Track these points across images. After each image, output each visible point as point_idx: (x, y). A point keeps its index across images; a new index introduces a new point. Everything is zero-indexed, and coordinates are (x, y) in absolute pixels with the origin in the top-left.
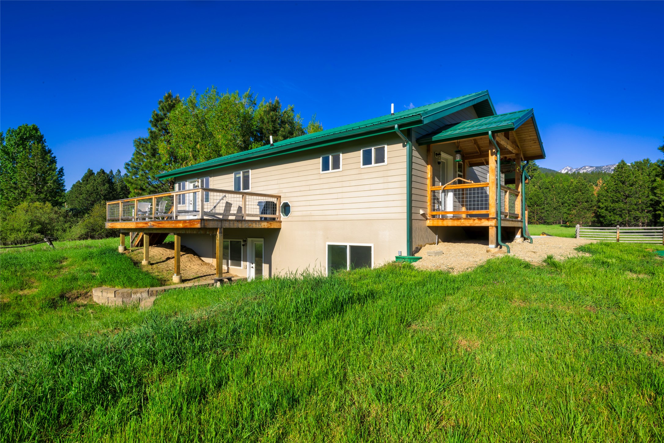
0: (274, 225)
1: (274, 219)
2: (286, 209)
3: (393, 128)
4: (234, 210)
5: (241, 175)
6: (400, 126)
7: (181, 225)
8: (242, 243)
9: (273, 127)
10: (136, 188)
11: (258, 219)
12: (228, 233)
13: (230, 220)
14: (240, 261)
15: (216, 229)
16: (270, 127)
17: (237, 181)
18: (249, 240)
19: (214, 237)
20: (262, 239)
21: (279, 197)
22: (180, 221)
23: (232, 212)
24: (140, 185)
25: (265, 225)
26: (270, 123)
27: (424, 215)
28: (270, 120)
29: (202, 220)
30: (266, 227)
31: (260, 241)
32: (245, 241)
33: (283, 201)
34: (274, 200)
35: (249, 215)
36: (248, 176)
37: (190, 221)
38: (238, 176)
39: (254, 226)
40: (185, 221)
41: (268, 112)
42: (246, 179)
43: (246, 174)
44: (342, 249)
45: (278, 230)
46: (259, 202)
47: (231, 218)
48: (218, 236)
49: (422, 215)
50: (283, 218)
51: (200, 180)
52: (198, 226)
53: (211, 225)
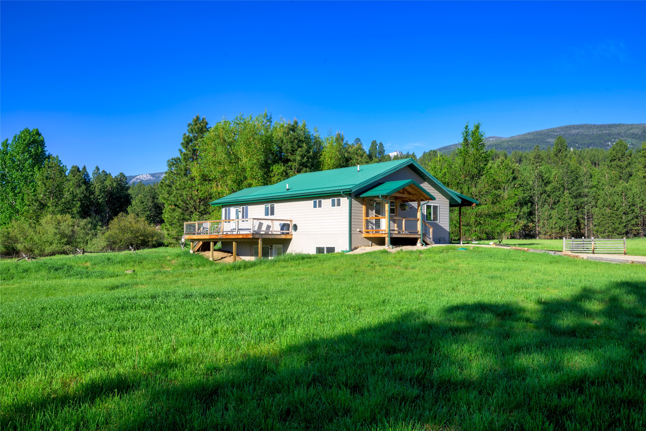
0: (288, 237)
1: (288, 233)
2: (295, 227)
3: (340, 192)
4: (264, 228)
5: (269, 206)
6: (343, 192)
7: (241, 237)
8: (270, 248)
9: (292, 147)
10: (171, 204)
11: (280, 233)
12: (265, 241)
13: (262, 234)
14: (268, 256)
15: (259, 238)
16: (289, 147)
17: (267, 209)
18: (274, 246)
19: (257, 244)
20: (282, 245)
21: (291, 221)
22: (240, 234)
23: (262, 230)
24: (174, 201)
25: (283, 237)
26: (289, 144)
27: (360, 231)
28: (289, 141)
29: (253, 234)
30: (284, 238)
31: (281, 246)
32: (271, 246)
33: (293, 223)
34: (289, 222)
35: (275, 231)
36: (273, 207)
37: (246, 234)
38: (267, 206)
39: (278, 237)
40: (243, 235)
41: (288, 134)
42: (272, 209)
43: (272, 206)
44: (323, 248)
45: (291, 239)
46: (280, 224)
47: (262, 233)
48: (260, 241)
49: (359, 231)
50: (294, 233)
51: (241, 207)
52: (251, 237)
53: (257, 236)
